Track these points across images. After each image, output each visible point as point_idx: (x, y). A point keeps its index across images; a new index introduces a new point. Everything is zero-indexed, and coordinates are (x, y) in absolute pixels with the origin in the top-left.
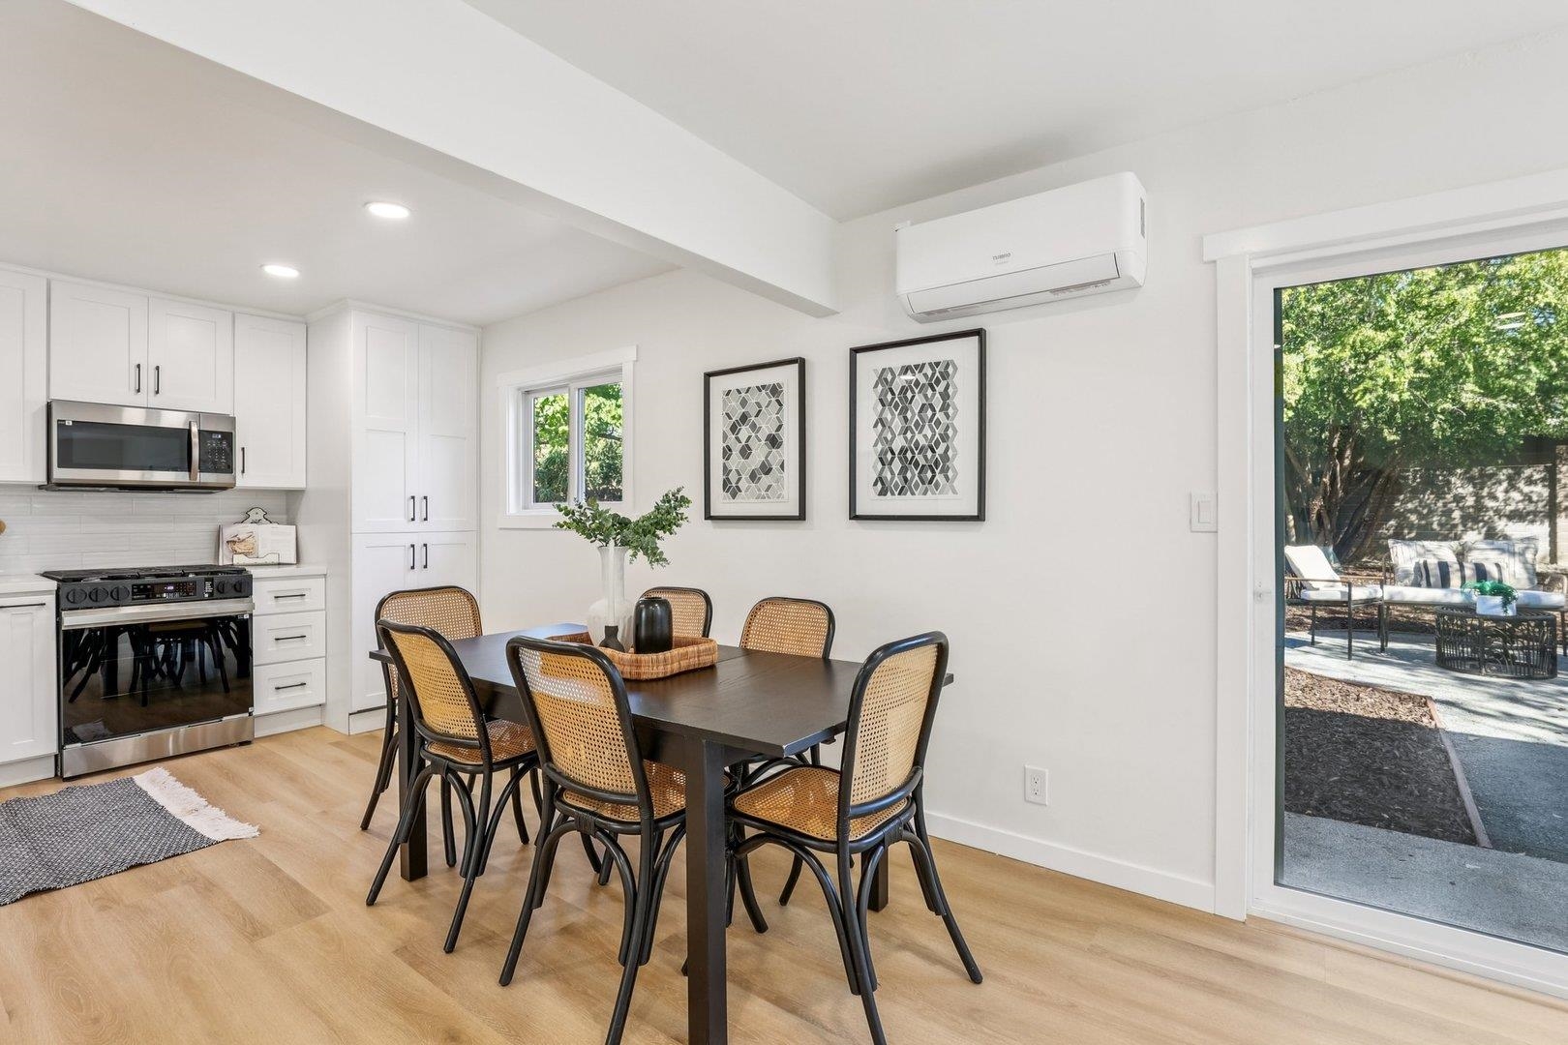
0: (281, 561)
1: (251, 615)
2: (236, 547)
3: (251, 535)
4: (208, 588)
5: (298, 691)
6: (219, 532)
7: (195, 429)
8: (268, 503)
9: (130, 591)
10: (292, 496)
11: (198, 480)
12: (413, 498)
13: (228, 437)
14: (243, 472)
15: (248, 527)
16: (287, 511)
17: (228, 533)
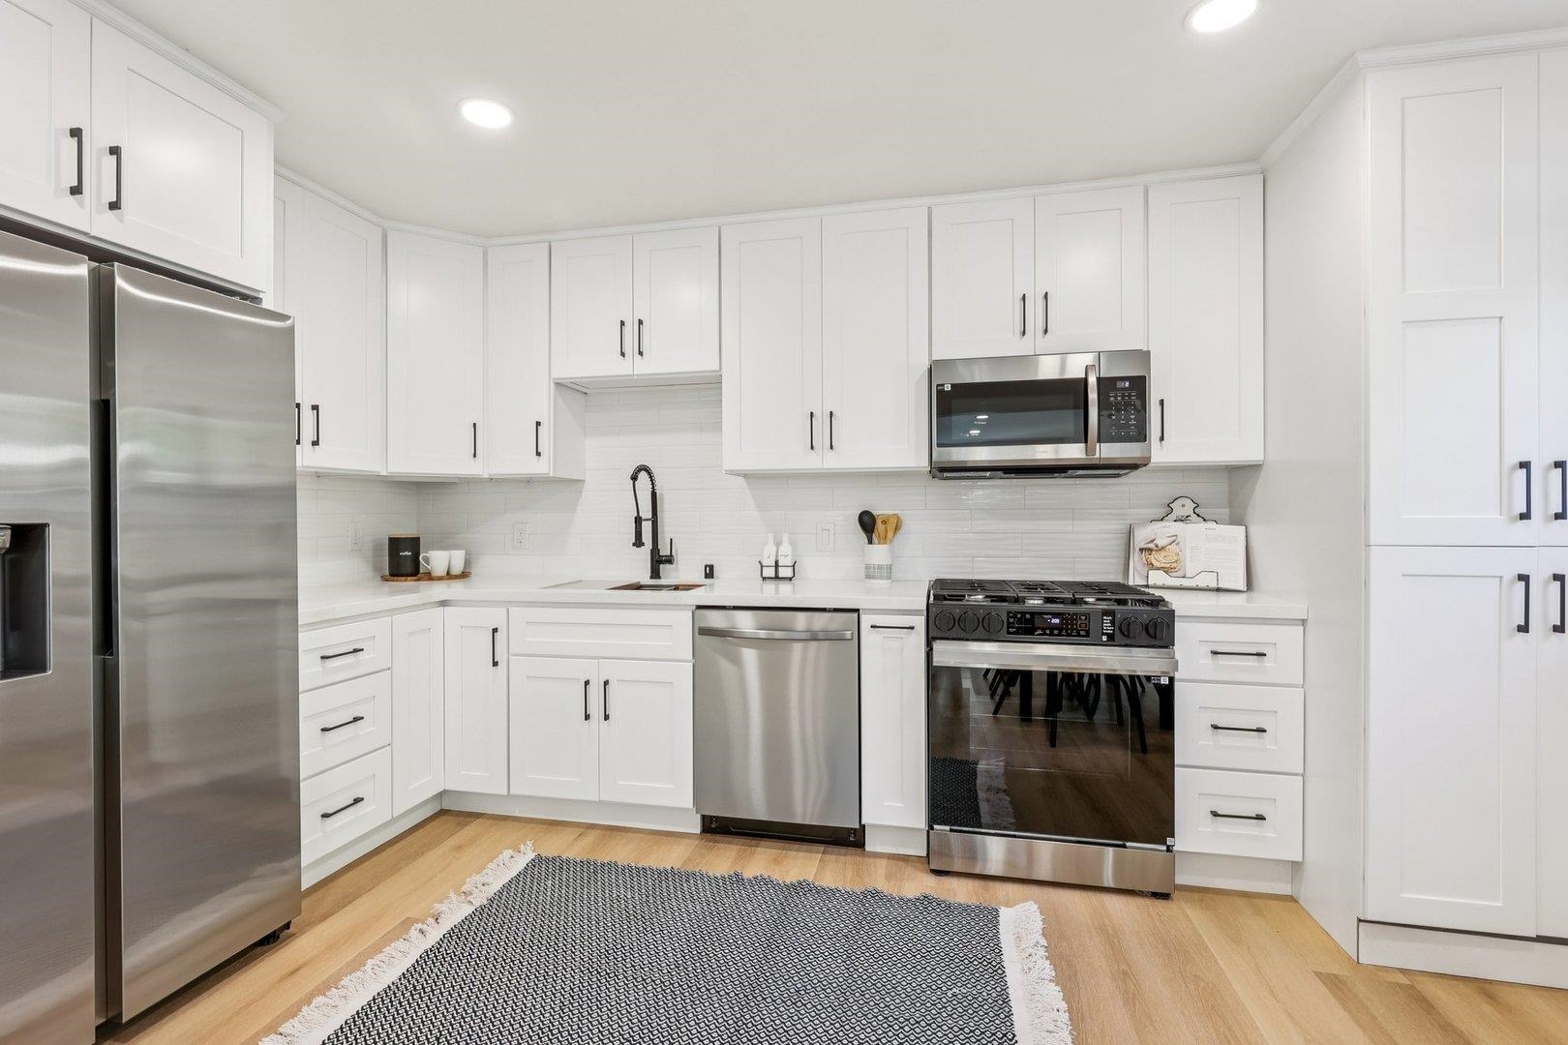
0: (1221, 586)
1: (1172, 680)
2: (1152, 559)
3: (1174, 540)
4: (1108, 627)
5: (1250, 828)
6: (1130, 534)
7: (1092, 380)
8: (1201, 489)
9: (1005, 623)
10: (1239, 476)
11: (1097, 456)
12: (1525, 465)
13: (1139, 384)
14: (1162, 439)
15: (1170, 527)
16: (1231, 504)
17: (1141, 537)
